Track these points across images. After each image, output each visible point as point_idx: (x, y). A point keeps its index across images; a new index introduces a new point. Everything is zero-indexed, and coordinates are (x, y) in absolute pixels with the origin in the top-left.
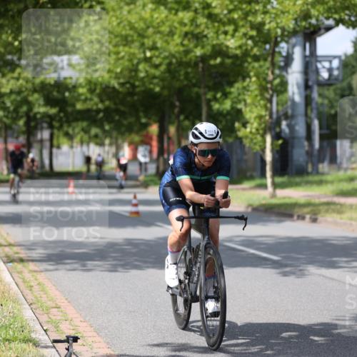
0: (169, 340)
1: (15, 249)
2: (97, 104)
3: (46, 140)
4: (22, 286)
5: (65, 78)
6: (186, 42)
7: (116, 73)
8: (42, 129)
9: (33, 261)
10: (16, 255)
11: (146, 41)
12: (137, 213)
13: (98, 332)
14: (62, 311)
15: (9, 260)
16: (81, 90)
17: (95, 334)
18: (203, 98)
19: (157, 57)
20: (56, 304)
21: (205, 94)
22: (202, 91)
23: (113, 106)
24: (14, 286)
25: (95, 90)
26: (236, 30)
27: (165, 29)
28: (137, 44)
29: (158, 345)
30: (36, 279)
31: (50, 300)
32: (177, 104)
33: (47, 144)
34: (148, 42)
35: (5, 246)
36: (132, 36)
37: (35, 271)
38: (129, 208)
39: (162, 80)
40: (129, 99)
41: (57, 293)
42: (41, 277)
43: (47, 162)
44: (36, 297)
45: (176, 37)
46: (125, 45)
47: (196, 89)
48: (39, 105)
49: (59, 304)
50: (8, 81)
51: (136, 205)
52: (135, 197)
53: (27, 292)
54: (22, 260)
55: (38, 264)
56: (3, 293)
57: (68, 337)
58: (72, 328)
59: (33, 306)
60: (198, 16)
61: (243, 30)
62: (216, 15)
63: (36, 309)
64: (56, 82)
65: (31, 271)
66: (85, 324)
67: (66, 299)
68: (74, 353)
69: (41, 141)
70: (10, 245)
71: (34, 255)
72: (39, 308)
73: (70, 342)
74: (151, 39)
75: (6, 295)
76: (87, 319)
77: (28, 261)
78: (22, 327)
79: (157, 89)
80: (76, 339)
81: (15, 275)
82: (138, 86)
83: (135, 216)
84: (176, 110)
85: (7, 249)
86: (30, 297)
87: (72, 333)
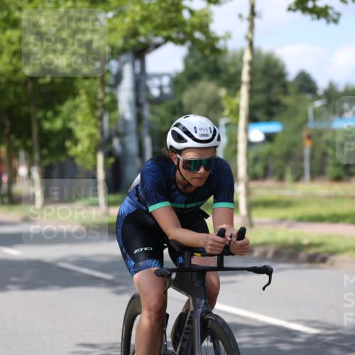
6: (15, 61)
18: (33, 117)
45: (4, 55)
47: (25, 109)
84: (7, 130)
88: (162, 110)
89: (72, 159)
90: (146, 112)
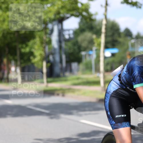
84: (7, 53)
88: (70, 44)
89: (33, 64)
90: (63, 45)
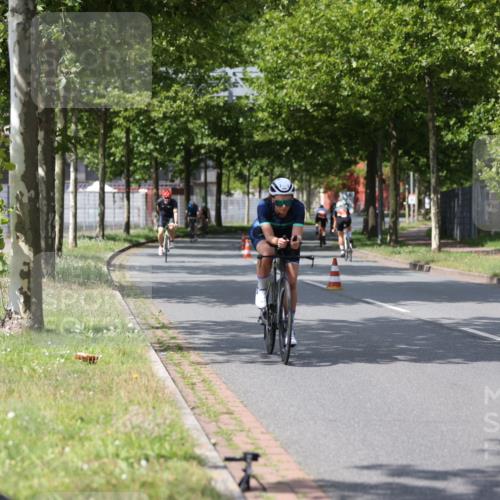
0: (383, 460)
1: (171, 332)
2: (282, 135)
3: (212, 183)
4: (181, 384)
5: (239, 98)
6: (407, 47)
7: (310, 91)
8: (206, 168)
9: (195, 349)
10: (173, 341)
11: (351, 45)
12: (338, 284)
13: (286, 447)
14: (235, 419)
15: (163, 348)
16: (260, 115)
17: (282, 451)
18: (431, 125)
19: (366, 68)
20: (228, 409)
21: (434, 119)
22: (428, 115)
23: (304, 137)
24: (170, 383)
25: (280, 114)
26: (477, 31)
27: (378, 29)
28: (338, 50)
29: (368, 468)
30: (200, 374)
31: (219, 403)
32: (394, 133)
33: (214, 189)
34: (354, 48)
35: (157, 328)
36: (332, 40)
37: (199, 363)
38: (327, 278)
39: (373, 100)
40: (327, 127)
41: (229, 393)
42: (206, 371)
43: (213, 213)
44: (200, 399)
45: (393, 41)
46: (321, 53)
48: (203, 135)
49: (232, 408)
50: (161, 102)
51: (336, 274)
52: (335, 263)
53: (188, 391)
54: (180, 348)
55: (202, 353)
56: (156, 392)
57: (246, 454)
58: (249, 441)
59: (196, 411)
60: (425, 11)
61: (487, 30)
62: (450, 10)
63: (200, 415)
64: (226, 103)
65: (193, 363)
66: (267, 436)
67: (242, 402)
68: (254, 477)
69: (206, 184)
70: (164, 327)
71: (197, 341)
72: (204, 413)
73: (249, 460)
74: (358, 44)
75: (160, 395)
76: (271, 429)
77: (189, 349)
78: (182, 439)
79: (367, 113)
80: (255, 457)
81: (171, 368)
82: (339, 109)
83: (335, 288)
85: (159, 333)
86: (191, 398)
87: (251, 449)
